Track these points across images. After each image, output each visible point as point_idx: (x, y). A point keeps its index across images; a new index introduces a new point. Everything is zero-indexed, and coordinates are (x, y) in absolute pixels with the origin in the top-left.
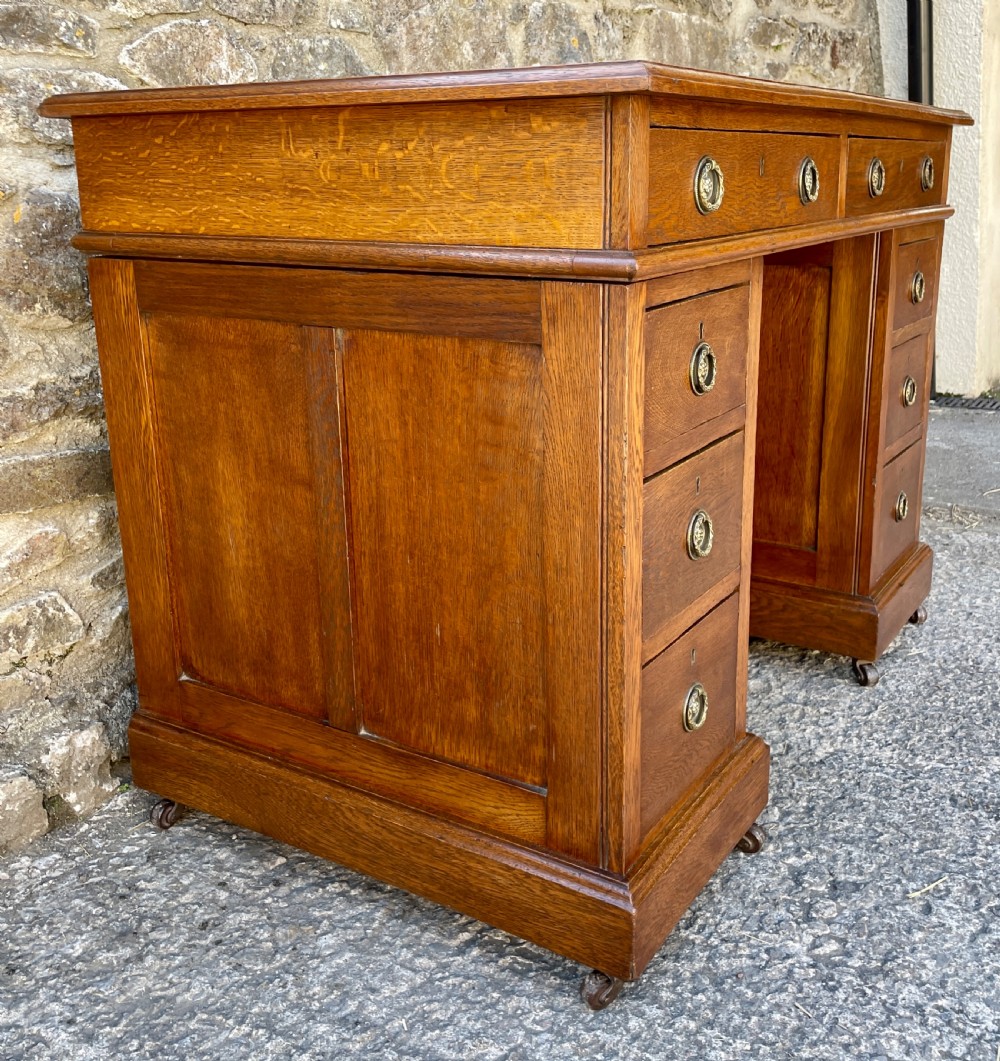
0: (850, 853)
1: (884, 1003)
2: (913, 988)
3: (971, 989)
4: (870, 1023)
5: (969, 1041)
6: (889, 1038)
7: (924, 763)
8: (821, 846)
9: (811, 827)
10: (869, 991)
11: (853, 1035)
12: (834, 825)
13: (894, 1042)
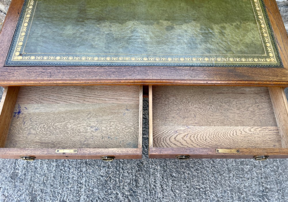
1: (81, 166)
2: (85, 169)
3: (87, 177)
4: (75, 166)
5: (77, 179)
6: (73, 169)
10: (82, 164)
11: (72, 164)
13: (73, 170)
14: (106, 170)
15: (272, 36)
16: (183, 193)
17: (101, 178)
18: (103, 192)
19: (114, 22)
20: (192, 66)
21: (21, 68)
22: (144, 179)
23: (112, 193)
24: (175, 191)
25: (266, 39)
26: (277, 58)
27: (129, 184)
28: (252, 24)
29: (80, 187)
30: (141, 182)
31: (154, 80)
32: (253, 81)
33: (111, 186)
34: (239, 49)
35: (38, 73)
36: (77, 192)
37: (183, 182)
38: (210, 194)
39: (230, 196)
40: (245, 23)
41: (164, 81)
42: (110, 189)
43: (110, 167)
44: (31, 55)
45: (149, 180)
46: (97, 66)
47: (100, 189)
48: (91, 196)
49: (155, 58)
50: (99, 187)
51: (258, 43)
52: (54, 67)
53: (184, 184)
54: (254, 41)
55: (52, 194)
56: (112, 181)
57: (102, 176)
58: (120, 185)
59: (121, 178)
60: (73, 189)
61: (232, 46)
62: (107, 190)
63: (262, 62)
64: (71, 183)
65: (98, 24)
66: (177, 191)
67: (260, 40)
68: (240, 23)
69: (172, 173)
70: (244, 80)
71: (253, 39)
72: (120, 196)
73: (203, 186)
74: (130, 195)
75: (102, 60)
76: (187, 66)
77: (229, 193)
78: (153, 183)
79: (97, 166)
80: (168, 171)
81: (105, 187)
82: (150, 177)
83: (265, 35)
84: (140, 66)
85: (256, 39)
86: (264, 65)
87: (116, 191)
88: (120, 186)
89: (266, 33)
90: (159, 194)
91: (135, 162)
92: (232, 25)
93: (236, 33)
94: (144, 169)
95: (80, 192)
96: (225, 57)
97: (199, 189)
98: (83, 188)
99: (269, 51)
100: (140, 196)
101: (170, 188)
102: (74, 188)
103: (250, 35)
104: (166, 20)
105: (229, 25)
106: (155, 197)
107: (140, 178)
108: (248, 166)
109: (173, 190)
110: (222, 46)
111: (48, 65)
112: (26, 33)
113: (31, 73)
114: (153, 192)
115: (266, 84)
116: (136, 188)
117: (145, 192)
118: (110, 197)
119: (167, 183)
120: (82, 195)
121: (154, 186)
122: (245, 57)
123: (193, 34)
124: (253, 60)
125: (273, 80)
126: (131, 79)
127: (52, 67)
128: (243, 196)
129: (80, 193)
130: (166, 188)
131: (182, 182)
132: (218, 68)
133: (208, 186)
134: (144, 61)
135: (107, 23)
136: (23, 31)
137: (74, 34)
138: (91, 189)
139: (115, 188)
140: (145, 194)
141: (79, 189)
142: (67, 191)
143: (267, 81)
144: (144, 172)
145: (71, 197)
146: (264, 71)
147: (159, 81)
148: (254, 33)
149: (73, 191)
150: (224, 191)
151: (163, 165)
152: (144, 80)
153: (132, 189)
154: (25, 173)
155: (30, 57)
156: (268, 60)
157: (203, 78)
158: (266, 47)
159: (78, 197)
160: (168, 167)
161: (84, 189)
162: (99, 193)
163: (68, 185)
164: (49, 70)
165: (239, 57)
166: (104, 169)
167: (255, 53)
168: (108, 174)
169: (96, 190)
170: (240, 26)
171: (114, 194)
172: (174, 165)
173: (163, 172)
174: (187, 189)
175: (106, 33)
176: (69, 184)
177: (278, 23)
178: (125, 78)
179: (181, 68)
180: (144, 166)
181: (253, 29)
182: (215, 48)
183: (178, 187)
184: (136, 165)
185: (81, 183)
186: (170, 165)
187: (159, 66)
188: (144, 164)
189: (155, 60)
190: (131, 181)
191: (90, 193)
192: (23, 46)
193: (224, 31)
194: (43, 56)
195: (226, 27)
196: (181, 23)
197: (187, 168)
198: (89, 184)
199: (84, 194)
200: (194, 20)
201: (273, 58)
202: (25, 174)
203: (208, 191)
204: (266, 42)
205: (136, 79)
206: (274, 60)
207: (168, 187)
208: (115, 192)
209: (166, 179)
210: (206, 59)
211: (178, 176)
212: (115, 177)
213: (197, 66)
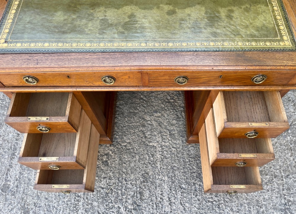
0: (116, 160)
7: (158, 164)
8: (116, 155)
9: (122, 151)
12: (125, 155)
14: (106, 181)
15: (286, 18)
16: (193, 206)
17: (102, 191)
18: (103, 206)
19: (109, 7)
20: (196, 51)
21: (5, 55)
22: (149, 191)
23: (113, 206)
24: (185, 205)
25: (279, 22)
26: (292, 41)
27: (133, 197)
28: (263, 7)
29: (78, 201)
30: (147, 194)
31: (152, 67)
32: (265, 66)
33: (113, 199)
34: (248, 33)
35: (24, 61)
36: (75, 206)
37: (194, 195)
38: (224, 207)
39: (247, 209)
40: (255, 6)
41: (164, 67)
42: (111, 202)
43: (112, 178)
44: (17, 42)
45: (155, 192)
46: (89, 53)
47: (100, 203)
48: (89, 210)
49: (154, 44)
50: (99, 200)
51: (270, 26)
52: (42, 54)
53: (194, 196)
54: (265, 24)
55: (47, 208)
56: (113, 193)
57: (103, 188)
58: (122, 197)
59: (123, 190)
60: (70, 203)
61: (241, 30)
62: (107, 203)
63: (275, 46)
64: (68, 196)
65: (92, 9)
66: (187, 205)
67: (272, 23)
68: (249, 6)
69: (181, 184)
70: (254, 66)
71: (264, 22)
72: (122, 210)
73: (216, 199)
74: (134, 209)
75: (95, 46)
76: (190, 51)
77: (246, 206)
78: (159, 195)
79: (97, 177)
80: (177, 182)
81: (105, 200)
82: (156, 189)
83: (278, 17)
84: (137, 52)
85: (267, 22)
86: (278, 49)
87: (118, 204)
88: (122, 199)
89: (279, 15)
90: (167, 208)
91: (140, 172)
92: (241, 8)
93: (245, 16)
94: (150, 180)
95: (78, 205)
96: (233, 41)
97: (212, 202)
98: (80, 201)
99: (283, 34)
100: (145, 210)
101: (179, 202)
102: (71, 201)
103: (261, 18)
104: (167, 4)
105: (238, 8)
106: (162, 211)
107: (145, 190)
108: (268, 177)
109: (183, 204)
110: (229, 29)
111: (35, 52)
112: (13, 20)
113: (16, 61)
114: (160, 205)
115: (280, 70)
116: (141, 201)
117: (151, 206)
118: (111, 211)
119: (176, 195)
120: (79, 209)
121: (161, 198)
122: (256, 41)
123: (198, 17)
124: (265, 44)
125: (287, 65)
126: (127, 66)
127: (40, 54)
128: (262, 210)
129: (78, 207)
130: (174, 201)
131: (192, 194)
132: (225, 52)
133: (222, 198)
134: (141, 47)
135: (102, 9)
136: (10, 18)
137: (65, 20)
138: (90, 202)
139: (117, 201)
140: (151, 208)
141: (77, 202)
142: (63, 205)
143: (281, 66)
144: (149, 184)
145: (68, 211)
146: (277, 55)
147: (158, 67)
148: (265, 16)
149: (70, 205)
150: (241, 204)
151: (171, 176)
152: (141, 67)
153: (135, 202)
154: (18, 185)
155: (16, 44)
156: (282, 43)
157: (208, 64)
158: (279, 30)
159: (75, 211)
160: (176, 177)
161: (82, 202)
162: (99, 207)
163: (64, 198)
164: (36, 58)
165: (248, 41)
166: (105, 180)
167: (267, 37)
168: (109, 186)
169: (95, 204)
170: (250, 9)
171: (115, 208)
172: (184, 175)
173: (170, 183)
174: (198, 202)
175: (101, 18)
176: (66, 197)
177: (292, 6)
178: (120, 65)
179: (183, 53)
180: (150, 177)
181: (264, 12)
182: (221, 32)
183: (188, 200)
184: (141, 176)
185: (78, 196)
186: (179, 176)
187: (158, 51)
188: (150, 174)
189: (154, 45)
190: (134, 194)
191: (89, 207)
192: (9, 33)
193: (232, 14)
194: (30, 42)
195: (234, 10)
196: (184, 7)
197: (198, 179)
198: (88, 197)
199: (82, 208)
200: (199, 4)
201: (287, 41)
202: (17, 187)
203: (223, 205)
204: (280, 24)
205: (132, 65)
206: (288, 43)
207: (176, 200)
208: (117, 206)
209: (174, 191)
210: (212, 44)
211: (188, 187)
212: (117, 189)
213: (201, 51)
